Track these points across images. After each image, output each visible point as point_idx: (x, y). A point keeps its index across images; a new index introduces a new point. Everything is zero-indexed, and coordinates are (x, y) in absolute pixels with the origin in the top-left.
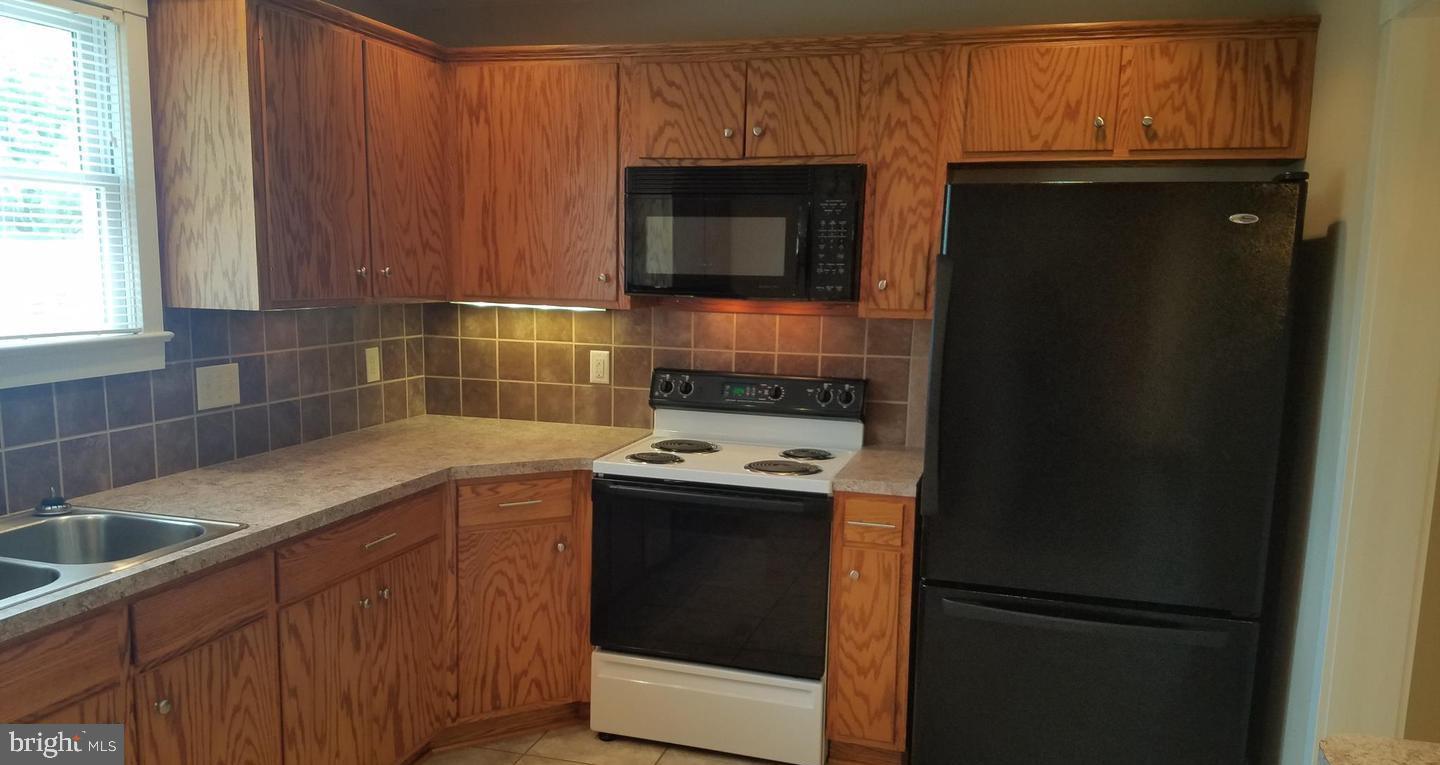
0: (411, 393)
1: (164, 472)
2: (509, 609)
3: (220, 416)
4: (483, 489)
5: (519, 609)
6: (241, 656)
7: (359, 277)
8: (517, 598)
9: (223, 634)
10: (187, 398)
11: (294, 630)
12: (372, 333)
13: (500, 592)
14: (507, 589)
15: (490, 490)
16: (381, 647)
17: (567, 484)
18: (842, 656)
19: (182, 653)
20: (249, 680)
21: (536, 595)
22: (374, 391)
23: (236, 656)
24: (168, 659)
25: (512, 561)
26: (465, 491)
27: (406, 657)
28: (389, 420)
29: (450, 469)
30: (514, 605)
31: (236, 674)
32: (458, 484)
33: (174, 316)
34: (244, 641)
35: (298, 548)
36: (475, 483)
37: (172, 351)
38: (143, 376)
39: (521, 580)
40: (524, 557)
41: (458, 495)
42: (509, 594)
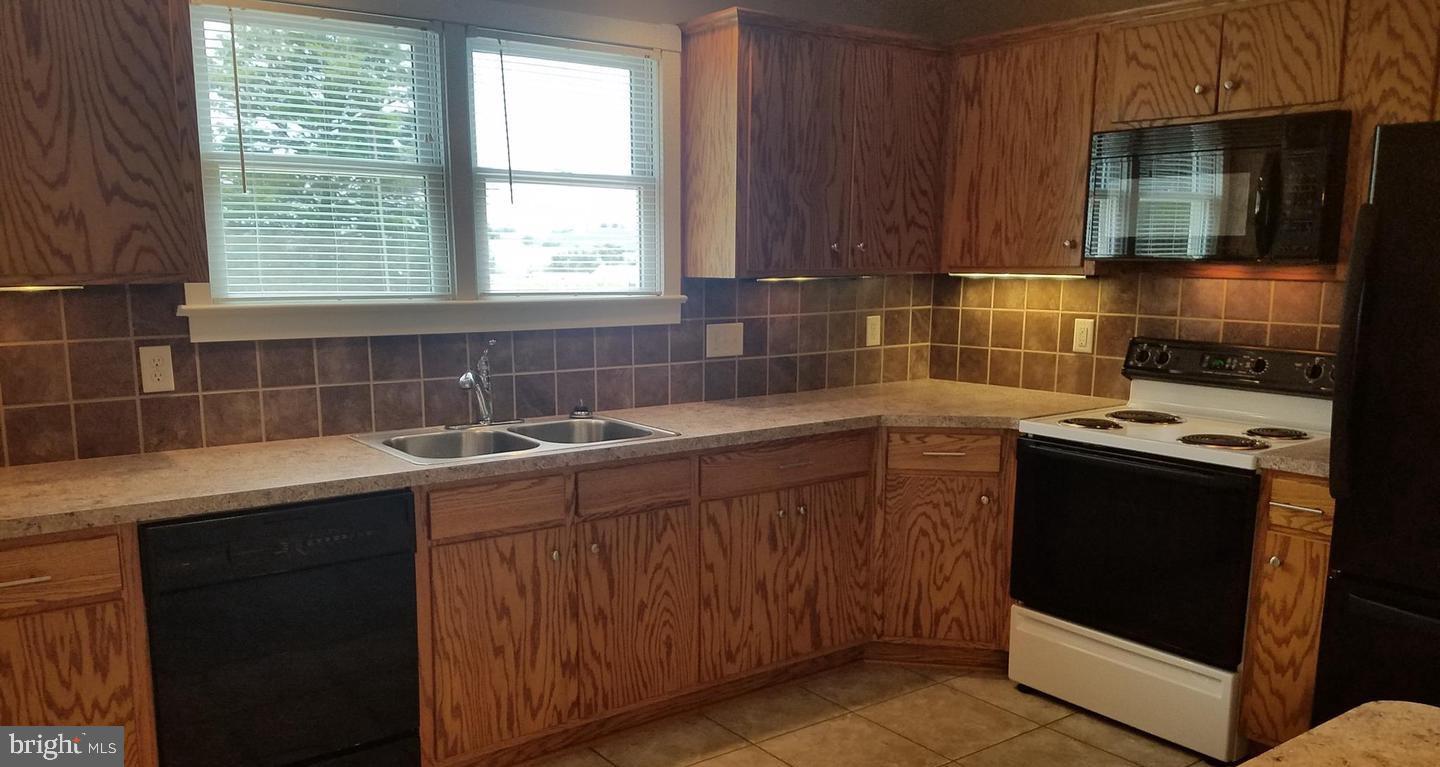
0: (914, 357)
1: (675, 401)
2: (932, 551)
3: (726, 363)
4: (911, 438)
5: (942, 551)
6: (665, 529)
7: (833, 252)
8: (942, 542)
9: (650, 509)
10: (698, 348)
11: (712, 520)
12: (874, 304)
13: (924, 533)
14: (931, 531)
15: (918, 439)
16: (798, 554)
17: (996, 441)
18: (1259, 649)
19: (616, 515)
20: (669, 548)
21: (960, 541)
22: (873, 354)
23: (661, 527)
24: (605, 517)
25: (936, 506)
26: (896, 438)
27: (826, 569)
28: (887, 380)
29: (880, 416)
30: (937, 548)
31: (659, 541)
32: (890, 430)
33: (689, 284)
34: (667, 518)
35: (721, 459)
36: (905, 432)
37: (685, 309)
38: (663, 328)
39: (945, 525)
40: (947, 504)
41: (889, 441)
42: (933, 537)
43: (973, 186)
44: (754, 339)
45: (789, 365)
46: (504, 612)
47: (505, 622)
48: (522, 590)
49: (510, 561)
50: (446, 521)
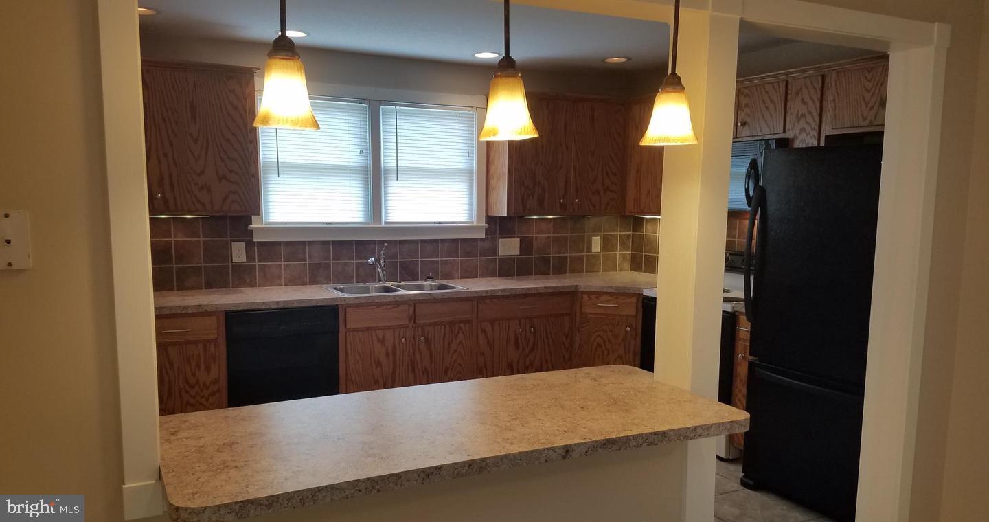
0: (621, 260)
1: (482, 276)
2: (603, 354)
3: (510, 259)
4: (593, 297)
5: (608, 355)
6: (459, 333)
7: (561, 204)
8: (608, 350)
9: (452, 323)
10: (494, 251)
11: (483, 331)
12: (596, 230)
13: (599, 345)
14: (602, 344)
15: (596, 297)
16: (531, 351)
17: (634, 300)
19: (434, 324)
20: (461, 343)
21: (617, 350)
22: (596, 257)
23: (457, 331)
24: (430, 325)
25: (605, 332)
26: (585, 296)
27: (547, 361)
28: (604, 270)
29: (577, 286)
30: (606, 353)
31: (456, 338)
32: (583, 292)
33: (490, 219)
34: (460, 328)
35: (488, 301)
36: (590, 293)
37: (487, 231)
38: (476, 240)
39: (610, 342)
40: (611, 331)
41: (582, 298)
42: (603, 347)
43: (638, 171)
44: (526, 246)
45: (546, 261)
46: (379, 364)
47: (379, 369)
48: (387, 355)
49: (382, 341)
50: (354, 320)
